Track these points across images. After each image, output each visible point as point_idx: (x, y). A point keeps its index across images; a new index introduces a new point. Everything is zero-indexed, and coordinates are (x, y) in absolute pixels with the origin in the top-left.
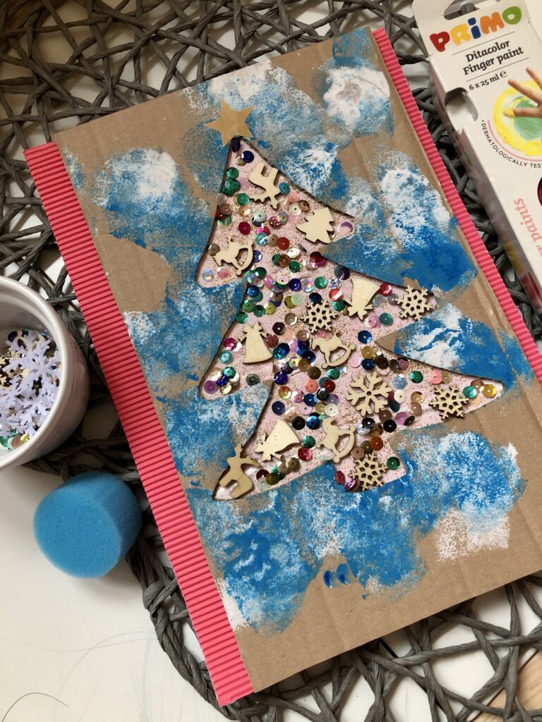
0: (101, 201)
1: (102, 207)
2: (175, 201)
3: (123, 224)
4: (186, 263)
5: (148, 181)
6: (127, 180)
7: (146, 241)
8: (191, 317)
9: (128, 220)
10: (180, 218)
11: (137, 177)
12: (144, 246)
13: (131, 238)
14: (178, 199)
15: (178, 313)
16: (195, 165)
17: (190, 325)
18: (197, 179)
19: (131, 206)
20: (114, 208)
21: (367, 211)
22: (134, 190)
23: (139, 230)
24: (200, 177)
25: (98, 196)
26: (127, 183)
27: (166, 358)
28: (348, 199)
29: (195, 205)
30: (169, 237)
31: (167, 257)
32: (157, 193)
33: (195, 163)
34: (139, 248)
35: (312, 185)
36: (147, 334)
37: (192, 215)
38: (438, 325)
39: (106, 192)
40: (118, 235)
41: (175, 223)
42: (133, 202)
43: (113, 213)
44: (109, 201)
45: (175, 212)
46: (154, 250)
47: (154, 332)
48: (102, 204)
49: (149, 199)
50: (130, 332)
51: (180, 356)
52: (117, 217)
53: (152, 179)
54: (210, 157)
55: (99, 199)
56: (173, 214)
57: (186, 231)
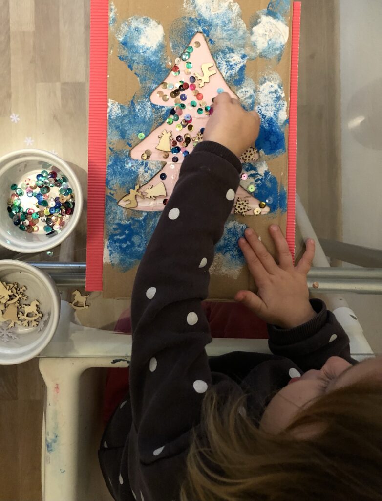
0: (120, 37)
1: (119, 41)
2: (156, 53)
3: (126, 54)
4: (149, 87)
5: (147, 37)
6: (136, 32)
7: (134, 68)
8: (140, 115)
9: (129, 53)
10: (155, 63)
11: (142, 32)
12: (132, 70)
13: (127, 63)
14: (158, 52)
15: (135, 110)
16: (173, 38)
17: (138, 119)
18: (171, 46)
19: (133, 46)
20: (125, 43)
21: (247, 98)
22: (138, 39)
23: (132, 60)
24: (173, 46)
25: (119, 34)
26: (136, 33)
27: (120, 130)
28: (241, 88)
29: (165, 59)
30: (146, 70)
31: (140, 80)
32: (148, 45)
33: (173, 37)
34: (129, 70)
35: (226, 73)
36: (116, 115)
37: (161, 63)
38: (255, 169)
39: (124, 34)
40: (121, 58)
41: (151, 64)
42: (135, 44)
43: (123, 46)
44: (124, 39)
45: (153, 58)
46: (136, 74)
47: (120, 115)
48: (120, 39)
49: (144, 46)
50: (109, 110)
51: (128, 132)
52: (124, 49)
53: (149, 37)
54: (182, 37)
55: (119, 36)
56: (152, 59)
57: (155, 71)
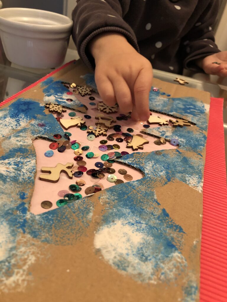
0: (179, 257)
1: (181, 253)
2: (120, 215)
3: (170, 232)
5: (128, 240)
6: (146, 254)
9: (165, 231)
10: (125, 205)
11: (135, 250)
12: (164, 210)
14: (116, 215)
16: (83, 222)
18: (91, 214)
19: (158, 236)
20: (170, 246)
22: (145, 244)
23: (161, 220)
25: (180, 263)
26: (147, 252)
27: (188, 164)
30: (142, 202)
31: (153, 195)
32: (128, 229)
33: (81, 224)
34: (168, 211)
36: (192, 177)
39: (171, 260)
40: (180, 229)
41: (131, 205)
42: (152, 238)
43: (174, 243)
44: (172, 252)
45: (126, 211)
46: (159, 204)
47: (187, 175)
48: (179, 255)
49: (138, 230)
52: (172, 238)
53: (124, 239)
55: (179, 260)
56: (128, 211)
